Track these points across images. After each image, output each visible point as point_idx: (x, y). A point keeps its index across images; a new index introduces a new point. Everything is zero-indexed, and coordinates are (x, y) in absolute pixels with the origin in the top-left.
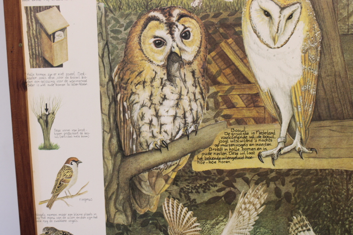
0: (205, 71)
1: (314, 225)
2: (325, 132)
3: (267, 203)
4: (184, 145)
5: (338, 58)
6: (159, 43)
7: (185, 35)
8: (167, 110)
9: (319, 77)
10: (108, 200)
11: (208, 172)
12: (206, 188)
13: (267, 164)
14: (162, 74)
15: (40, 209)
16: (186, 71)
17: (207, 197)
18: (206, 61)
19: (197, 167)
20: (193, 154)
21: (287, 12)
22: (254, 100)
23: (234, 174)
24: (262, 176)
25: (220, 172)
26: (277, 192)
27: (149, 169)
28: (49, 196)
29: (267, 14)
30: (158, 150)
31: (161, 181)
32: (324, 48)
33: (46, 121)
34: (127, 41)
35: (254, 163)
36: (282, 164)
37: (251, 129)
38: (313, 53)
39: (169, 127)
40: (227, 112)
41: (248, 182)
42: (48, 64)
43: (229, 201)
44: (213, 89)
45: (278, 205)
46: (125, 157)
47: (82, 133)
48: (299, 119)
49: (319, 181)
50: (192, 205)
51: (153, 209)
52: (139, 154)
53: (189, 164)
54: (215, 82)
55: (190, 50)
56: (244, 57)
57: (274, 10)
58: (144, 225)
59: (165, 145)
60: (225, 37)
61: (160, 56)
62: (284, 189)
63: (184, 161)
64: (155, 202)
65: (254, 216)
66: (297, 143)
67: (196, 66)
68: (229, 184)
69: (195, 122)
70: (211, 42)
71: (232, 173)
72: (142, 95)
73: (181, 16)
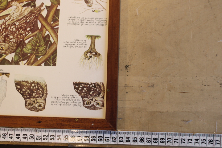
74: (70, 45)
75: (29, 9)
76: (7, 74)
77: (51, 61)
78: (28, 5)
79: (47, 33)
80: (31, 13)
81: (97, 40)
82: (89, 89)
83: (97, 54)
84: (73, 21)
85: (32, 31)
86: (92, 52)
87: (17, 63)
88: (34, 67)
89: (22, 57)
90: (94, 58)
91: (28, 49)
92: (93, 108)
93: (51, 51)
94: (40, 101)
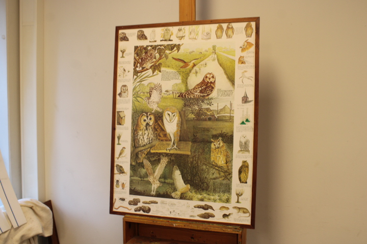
0: (154, 128)
1: (179, 169)
2: (182, 144)
3: (168, 162)
4: (149, 145)
5: (185, 126)
6: (145, 121)
7: (150, 119)
8: (146, 137)
9: (181, 131)
10: (131, 158)
11: (154, 153)
12: (153, 157)
13: (168, 152)
14: (145, 128)
15: (116, 160)
16: (150, 128)
17: (154, 159)
18: (155, 125)
19: (152, 151)
20: (151, 148)
21: (173, 114)
22: (165, 135)
23: (160, 154)
24: (167, 155)
25: (157, 153)
26: (170, 159)
27: (141, 151)
28: (118, 156)
29: (169, 115)
30: (143, 146)
31: (143, 154)
32: (182, 123)
33: (119, 138)
34: (138, 120)
35: (165, 151)
36: (172, 152)
37: (164, 142)
38: (179, 124)
39: (146, 141)
40: (159, 138)
41: (163, 156)
42: (120, 124)
43: (159, 161)
44: (156, 132)
45: (170, 162)
46: (135, 148)
47: (126, 141)
48: (176, 141)
49: (180, 157)
50: (150, 161)
51: (141, 161)
52: (139, 147)
53: (150, 151)
54: (157, 131)
55: (151, 123)
56: (163, 125)
57: (171, 114)
58: (139, 165)
59: (145, 145)
60: (159, 120)
61: (144, 124)
62: (172, 159)
63: (149, 150)
64: (142, 159)
65: (165, 165)
66: (175, 147)
67: (152, 126)
68: (159, 156)
69: (152, 140)
70: (156, 121)
71: (160, 153)
72: (140, 133)
73: (150, 115)
74: (130, 54)
75: (144, 66)
76: (150, 42)
77: (136, 48)
78: (144, 68)
79: (138, 57)
80: (143, 65)
81: (121, 56)
82: (124, 39)
83: (121, 51)
84: (129, 62)
85: (142, 58)
86: (123, 52)
87: (147, 46)
88: (141, 45)
89: (145, 48)
90: (122, 50)
91: (144, 51)
92: (123, 33)
93: (136, 51)
94: (139, 34)
